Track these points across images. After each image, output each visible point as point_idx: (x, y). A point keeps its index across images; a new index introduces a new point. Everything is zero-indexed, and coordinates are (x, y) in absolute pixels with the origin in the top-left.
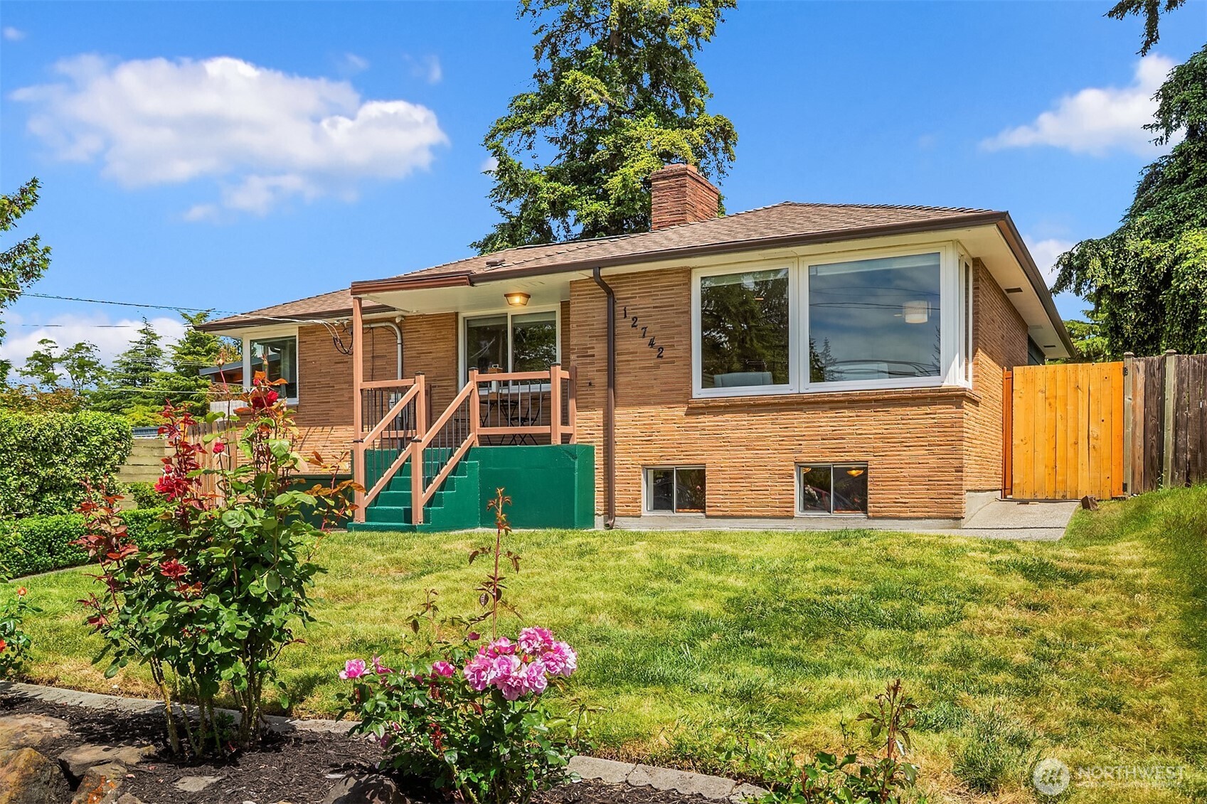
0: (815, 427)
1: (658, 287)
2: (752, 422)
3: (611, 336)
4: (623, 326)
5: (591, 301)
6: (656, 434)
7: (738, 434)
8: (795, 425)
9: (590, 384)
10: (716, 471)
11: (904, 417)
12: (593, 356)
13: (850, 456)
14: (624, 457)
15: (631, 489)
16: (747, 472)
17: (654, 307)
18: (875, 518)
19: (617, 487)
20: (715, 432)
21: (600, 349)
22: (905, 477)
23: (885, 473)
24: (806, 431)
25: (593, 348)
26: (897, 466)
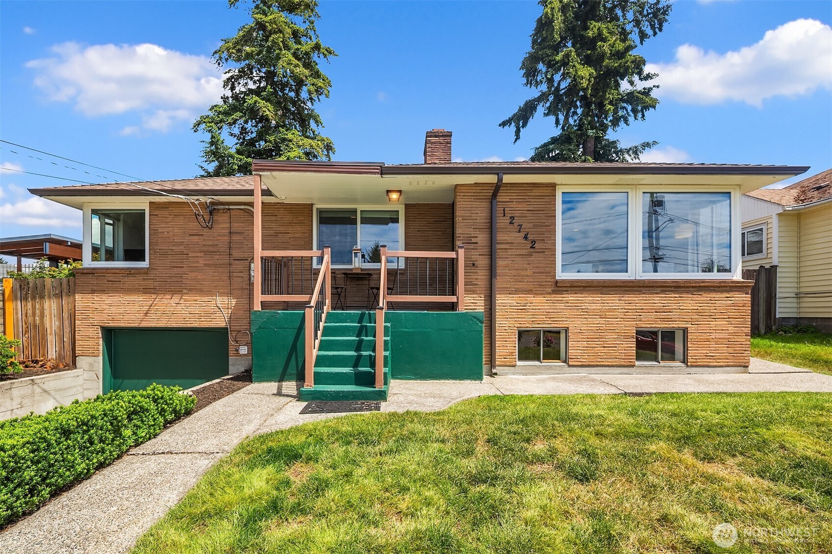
0: (650, 303)
1: (531, 196)
2: (604, 299)
3: (491, 228)
4: (503, 222)
5: (474, 201)
6: (529, 304)
7: (594, 307)
8: (637, 302)
9: (474, 264)
10: (577, 333)
11: (712, 299)
12: (477, 243)
13: (675, 324)
14: (502, 321)
15: (508, 345)
16: (601, 334)
17: (528, 210)
18: (692, 366)
19: (498, 344)
20: (576, 305)
21: (482, 238)
22: (713, 338)
23: (699, 336)
24: (644, 306)
25: (476, 237)
26: (708, 331)
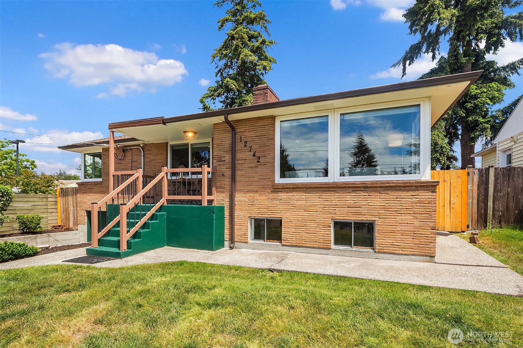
0: (343, 200)
1: (258, 126)
2: (307, 197)
3: (233, 151)
4: (240, 146)
5: (224, 134)
6: (256, 201)
7: (300, 203)
8: (332, 199)
9: (223, 175)
10: (287, 222)
11: (398, 197)
12: (225, 161)
13: (365, 217)
14: (239, 212)
15: (243, 228)
16: (305, 223)
17: (256, 136)
18: (379, 252)
19: (236, 227)
20: (287, 201)
21: (228, 158)
22: (398, 231)
23: (386, 228)
24: (338, 203)
25: (225, 157)
26: (394, 224)
